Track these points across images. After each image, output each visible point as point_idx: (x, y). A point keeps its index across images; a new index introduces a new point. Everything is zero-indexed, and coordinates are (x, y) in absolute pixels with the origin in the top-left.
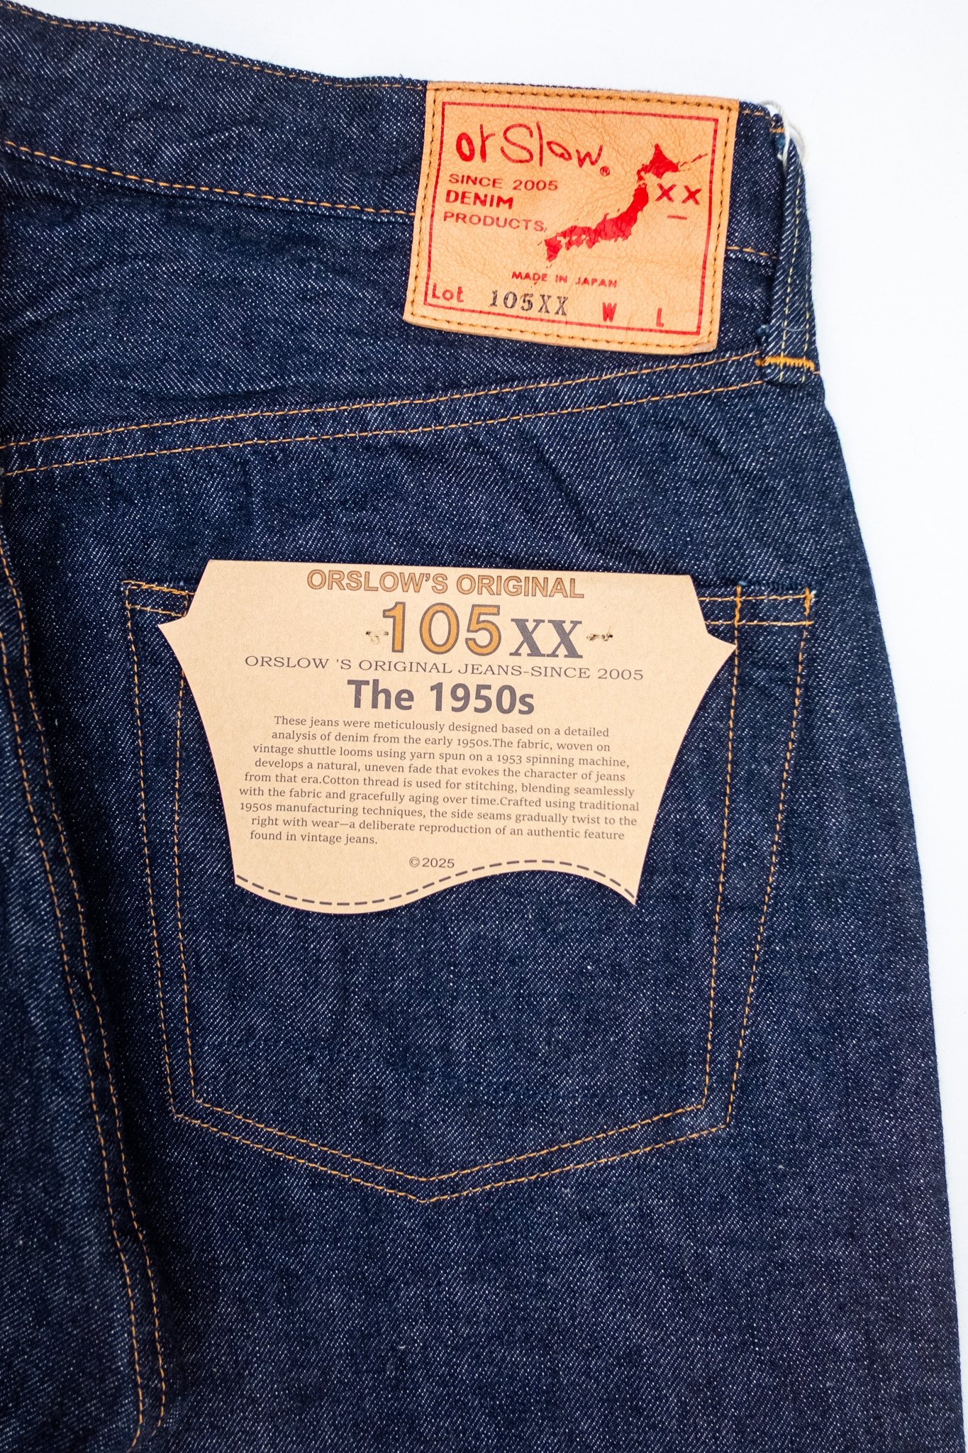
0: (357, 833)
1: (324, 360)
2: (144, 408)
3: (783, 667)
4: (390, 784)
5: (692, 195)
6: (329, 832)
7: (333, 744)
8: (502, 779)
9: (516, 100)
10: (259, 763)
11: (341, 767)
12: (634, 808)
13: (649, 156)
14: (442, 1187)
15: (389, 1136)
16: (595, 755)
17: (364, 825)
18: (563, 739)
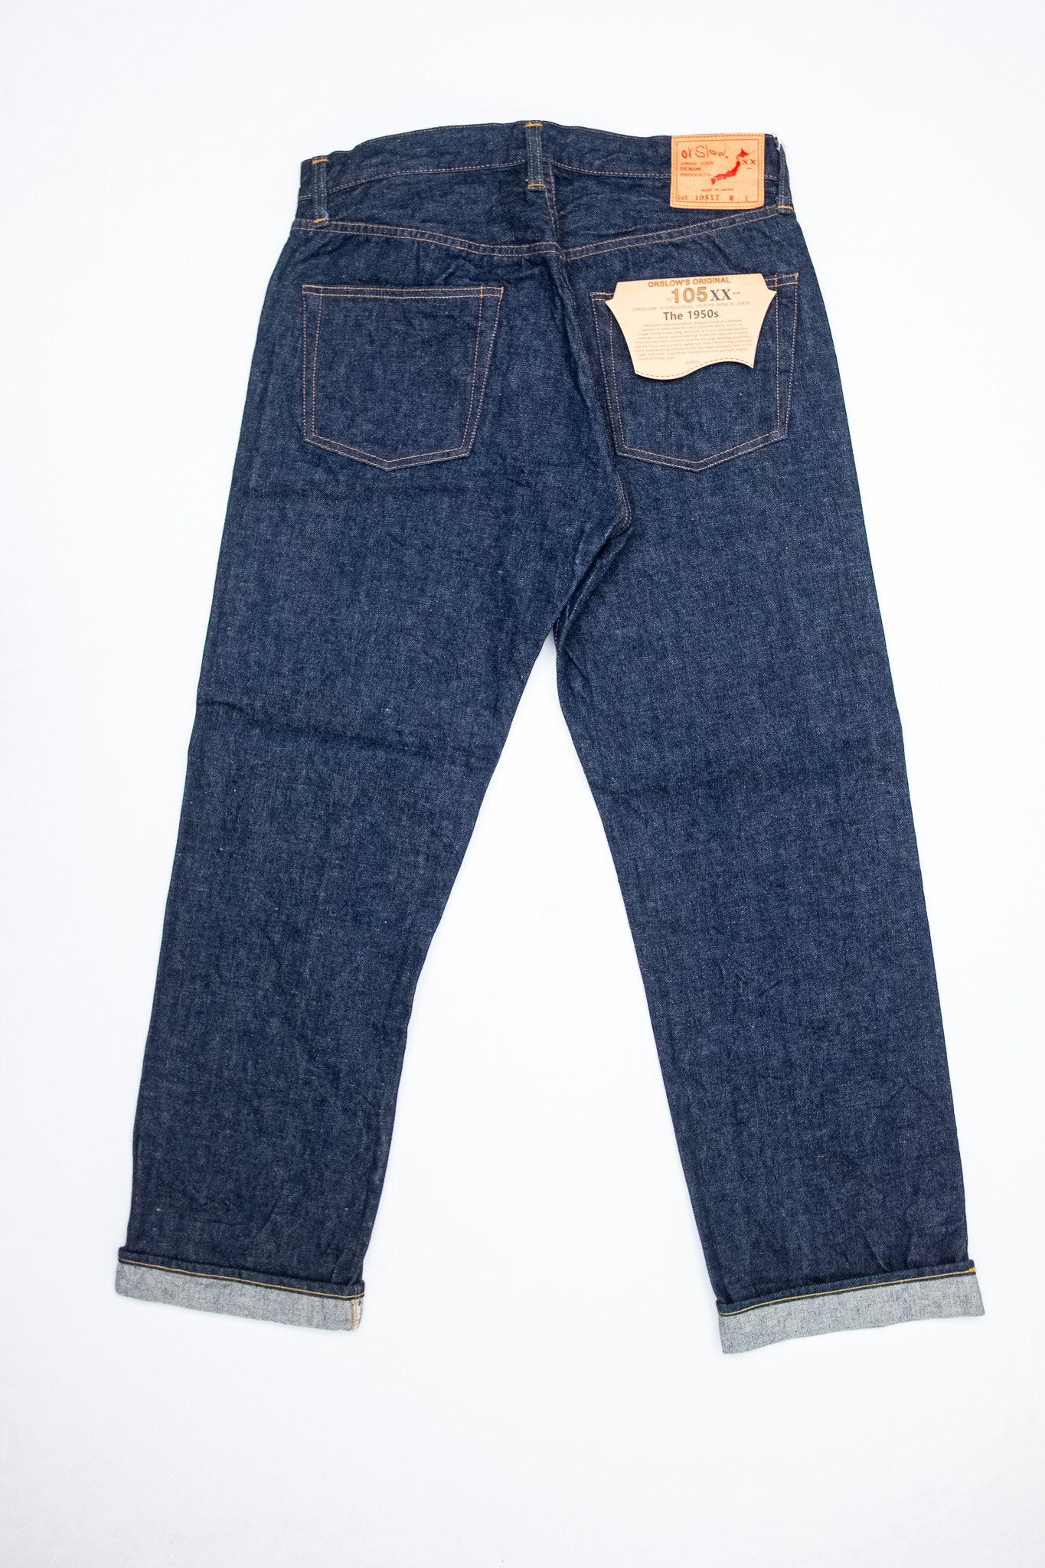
0: (669, 356)
1: (648, 220)
2: (594, 240)
3: (791, 297)
4: (678, 341)
5: (753, 162)
6: (661, 356)
7: (660, 331)
8: (711, 337)
9: (699, 139)
10: (639, 338)
11: (663, 338)
12: (750, 341)
13: (739, 152)
14: (702, 465)
15: (685, 450)
16: (738, 327)
17: (672, 354)
18: (728, 323)
